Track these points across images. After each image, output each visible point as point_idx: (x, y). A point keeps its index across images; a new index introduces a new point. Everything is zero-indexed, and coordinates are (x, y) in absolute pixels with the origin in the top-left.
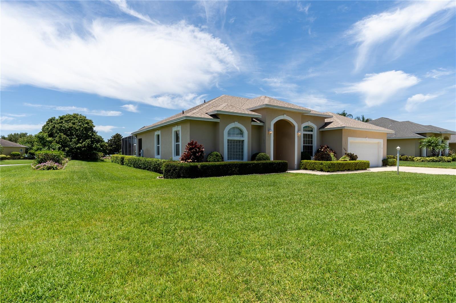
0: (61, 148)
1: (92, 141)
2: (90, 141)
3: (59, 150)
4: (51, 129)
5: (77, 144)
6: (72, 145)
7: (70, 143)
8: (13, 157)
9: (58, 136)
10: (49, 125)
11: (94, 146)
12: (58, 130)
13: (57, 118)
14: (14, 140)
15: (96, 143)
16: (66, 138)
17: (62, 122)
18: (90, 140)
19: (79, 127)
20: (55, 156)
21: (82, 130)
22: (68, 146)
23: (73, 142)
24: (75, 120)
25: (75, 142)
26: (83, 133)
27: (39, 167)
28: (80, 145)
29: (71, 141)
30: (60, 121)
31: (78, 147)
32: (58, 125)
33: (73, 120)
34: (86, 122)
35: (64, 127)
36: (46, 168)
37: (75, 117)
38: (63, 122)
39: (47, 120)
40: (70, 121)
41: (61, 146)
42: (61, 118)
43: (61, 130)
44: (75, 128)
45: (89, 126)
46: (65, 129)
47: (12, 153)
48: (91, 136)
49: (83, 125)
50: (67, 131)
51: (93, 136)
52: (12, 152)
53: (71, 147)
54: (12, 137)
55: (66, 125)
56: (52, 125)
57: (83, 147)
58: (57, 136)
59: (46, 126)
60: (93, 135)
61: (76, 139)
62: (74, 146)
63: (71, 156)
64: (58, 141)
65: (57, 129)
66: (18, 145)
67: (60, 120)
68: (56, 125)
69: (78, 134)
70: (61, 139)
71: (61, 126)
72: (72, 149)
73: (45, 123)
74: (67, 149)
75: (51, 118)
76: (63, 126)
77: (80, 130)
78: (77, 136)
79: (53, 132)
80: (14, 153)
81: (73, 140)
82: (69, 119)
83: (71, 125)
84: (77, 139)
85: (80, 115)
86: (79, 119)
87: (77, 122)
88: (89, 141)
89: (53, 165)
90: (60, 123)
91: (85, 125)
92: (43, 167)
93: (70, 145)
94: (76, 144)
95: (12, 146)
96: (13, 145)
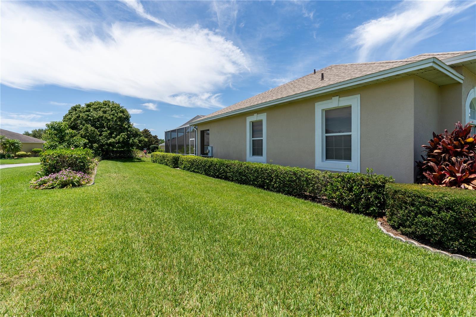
0: (88, 144)
1: (128, 135)
2: (126, 135)
3: (84, 148)
4: (74, 120)
5: (109, 139)
6: (103, 140)
7: (100, 138)
8: (34, 153)
9: (84, 128)
10: (72, 114)
11: (131, 141)
12: (84, 121)
13: (83, 105)
14: (39, 136)
15: (133, 138)
16: (94, 131)
17: (89, 111)
18: (126, 133)
19: (112, 116)
20: (77, 159)
21: (116, 120)
22: (98, 141)
23: (104, 136)
24: (106, 108)
25: (106, 136)
26: (117, 124)
27: (45, 182)
28: (114, 140)
29: (101, 135)
30: (88, 109)
31: (110, 142)
32: (83, 114)
33: (103, 108)
34: (120, 111)
35: (92, 116)
36: (58, 185)
37: (106, 105)
38: (91, 111)
39: (70, 108)
40: (99, 108)
41: (87, 141)
42: (88, 106)
43: (87, 121)
44: (106, 118)
45: (124, 115)
46: (94, 119)
47: (33, 150)
48: (127, 129)
49: (117, 113)
50: (96, 122)
51: (129, 129)
52: (33, 148)
53: (101, 142)
54: (36, 133)
55: (95, 114)
56: (76, 114)
57: (117, 143)
58: (82, 129)
59: (68, 116)
60: (129, 127)
61: (107, 132)
62: (105, 141)
63: (101, 154)
64: (84, 135)
65: (83, 119)
66: (40, 141)
67: (87, 107)
68: (81, 114)
69: (110, 126)
70: (88, 133)
71: (88, 116)
72: (103, 145)
73: (67, 113)
74: (95, 145)
75: (74, 105)
76: (90, 115)
77: (112, 121)
78: (109, 128)
79: (78, 123)
80: (35, 149)
81: (104, 134)
82: (99, 107)
83: (101, 113)
84: (109, 132)
85: (112, 102)
86: (111, 106)
87: (109, 111)
88: (124, 135)
89: (72, 178)
90: (87, 111)
91: (119, 113)
92: (51, 182)
93: (99, 140)
94: (107, 138)
95: (33, 142)
96: (35, 141)
